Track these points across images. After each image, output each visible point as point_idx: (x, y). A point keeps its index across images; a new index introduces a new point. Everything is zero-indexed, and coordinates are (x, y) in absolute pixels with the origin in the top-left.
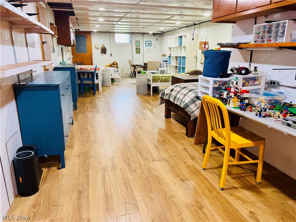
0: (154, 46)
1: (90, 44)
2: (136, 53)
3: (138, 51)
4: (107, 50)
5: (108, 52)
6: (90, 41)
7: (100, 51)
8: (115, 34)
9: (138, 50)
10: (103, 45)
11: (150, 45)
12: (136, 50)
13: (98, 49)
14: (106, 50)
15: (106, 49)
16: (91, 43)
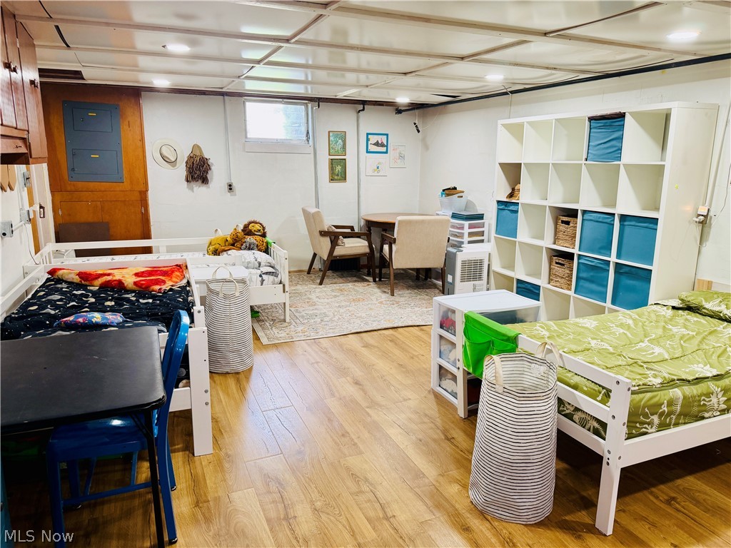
0: (398, 151)
1: (139, 144)
2: (332, 180)
3: (338, 172)
4: (213, 168)
5: (218, 175)
6: (137, 130)
7: (182, 171)
8: (248, 104)
9: (339, 168)
10: (196, 147)
11: (384, 149)
12: (332, 169)
13: (173, 163)
14: (209, 168)
15: (210, 162)
16: (142, 140)
